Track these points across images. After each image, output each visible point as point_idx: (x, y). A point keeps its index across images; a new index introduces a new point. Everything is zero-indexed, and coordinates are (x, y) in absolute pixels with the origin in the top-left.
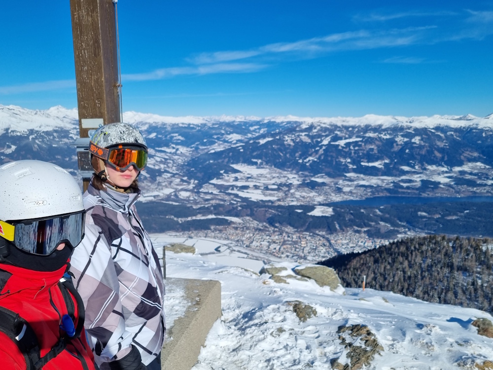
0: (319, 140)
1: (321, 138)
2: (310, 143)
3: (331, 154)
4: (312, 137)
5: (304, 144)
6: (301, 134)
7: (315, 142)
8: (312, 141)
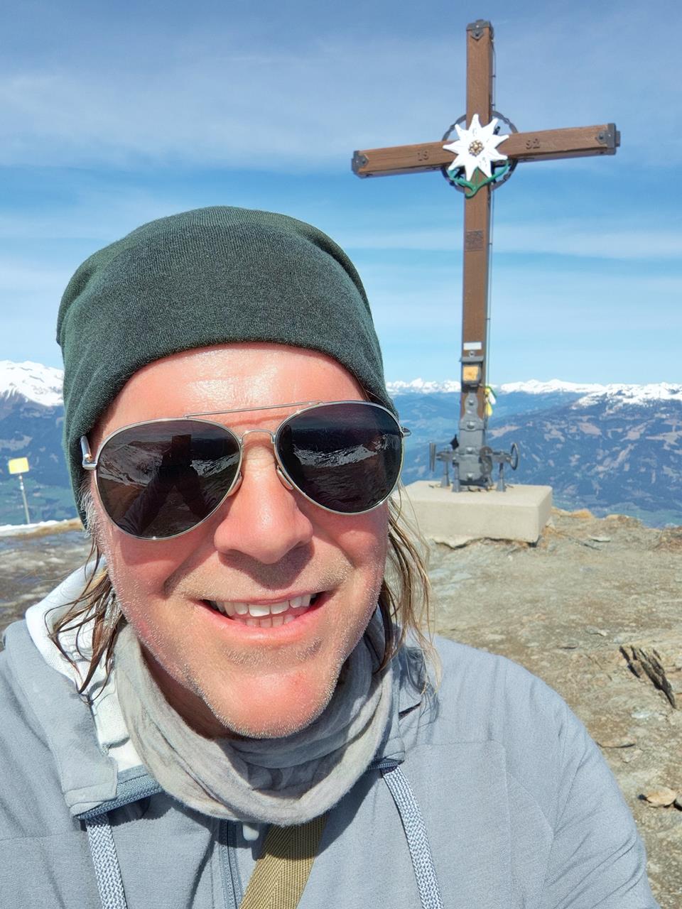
0: (620, 430)
1: (624, 427)
2: (600, 436)
3: (648, 460)
4: (604, 425)
5: (585, 438)
6: (580, 417)
7: (610, 435)
8: (605, 433)
